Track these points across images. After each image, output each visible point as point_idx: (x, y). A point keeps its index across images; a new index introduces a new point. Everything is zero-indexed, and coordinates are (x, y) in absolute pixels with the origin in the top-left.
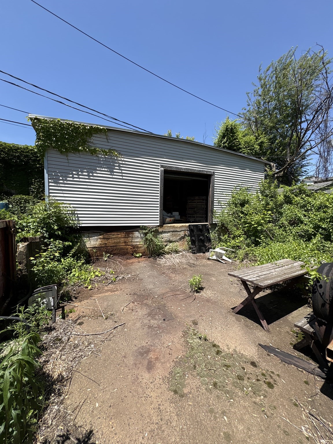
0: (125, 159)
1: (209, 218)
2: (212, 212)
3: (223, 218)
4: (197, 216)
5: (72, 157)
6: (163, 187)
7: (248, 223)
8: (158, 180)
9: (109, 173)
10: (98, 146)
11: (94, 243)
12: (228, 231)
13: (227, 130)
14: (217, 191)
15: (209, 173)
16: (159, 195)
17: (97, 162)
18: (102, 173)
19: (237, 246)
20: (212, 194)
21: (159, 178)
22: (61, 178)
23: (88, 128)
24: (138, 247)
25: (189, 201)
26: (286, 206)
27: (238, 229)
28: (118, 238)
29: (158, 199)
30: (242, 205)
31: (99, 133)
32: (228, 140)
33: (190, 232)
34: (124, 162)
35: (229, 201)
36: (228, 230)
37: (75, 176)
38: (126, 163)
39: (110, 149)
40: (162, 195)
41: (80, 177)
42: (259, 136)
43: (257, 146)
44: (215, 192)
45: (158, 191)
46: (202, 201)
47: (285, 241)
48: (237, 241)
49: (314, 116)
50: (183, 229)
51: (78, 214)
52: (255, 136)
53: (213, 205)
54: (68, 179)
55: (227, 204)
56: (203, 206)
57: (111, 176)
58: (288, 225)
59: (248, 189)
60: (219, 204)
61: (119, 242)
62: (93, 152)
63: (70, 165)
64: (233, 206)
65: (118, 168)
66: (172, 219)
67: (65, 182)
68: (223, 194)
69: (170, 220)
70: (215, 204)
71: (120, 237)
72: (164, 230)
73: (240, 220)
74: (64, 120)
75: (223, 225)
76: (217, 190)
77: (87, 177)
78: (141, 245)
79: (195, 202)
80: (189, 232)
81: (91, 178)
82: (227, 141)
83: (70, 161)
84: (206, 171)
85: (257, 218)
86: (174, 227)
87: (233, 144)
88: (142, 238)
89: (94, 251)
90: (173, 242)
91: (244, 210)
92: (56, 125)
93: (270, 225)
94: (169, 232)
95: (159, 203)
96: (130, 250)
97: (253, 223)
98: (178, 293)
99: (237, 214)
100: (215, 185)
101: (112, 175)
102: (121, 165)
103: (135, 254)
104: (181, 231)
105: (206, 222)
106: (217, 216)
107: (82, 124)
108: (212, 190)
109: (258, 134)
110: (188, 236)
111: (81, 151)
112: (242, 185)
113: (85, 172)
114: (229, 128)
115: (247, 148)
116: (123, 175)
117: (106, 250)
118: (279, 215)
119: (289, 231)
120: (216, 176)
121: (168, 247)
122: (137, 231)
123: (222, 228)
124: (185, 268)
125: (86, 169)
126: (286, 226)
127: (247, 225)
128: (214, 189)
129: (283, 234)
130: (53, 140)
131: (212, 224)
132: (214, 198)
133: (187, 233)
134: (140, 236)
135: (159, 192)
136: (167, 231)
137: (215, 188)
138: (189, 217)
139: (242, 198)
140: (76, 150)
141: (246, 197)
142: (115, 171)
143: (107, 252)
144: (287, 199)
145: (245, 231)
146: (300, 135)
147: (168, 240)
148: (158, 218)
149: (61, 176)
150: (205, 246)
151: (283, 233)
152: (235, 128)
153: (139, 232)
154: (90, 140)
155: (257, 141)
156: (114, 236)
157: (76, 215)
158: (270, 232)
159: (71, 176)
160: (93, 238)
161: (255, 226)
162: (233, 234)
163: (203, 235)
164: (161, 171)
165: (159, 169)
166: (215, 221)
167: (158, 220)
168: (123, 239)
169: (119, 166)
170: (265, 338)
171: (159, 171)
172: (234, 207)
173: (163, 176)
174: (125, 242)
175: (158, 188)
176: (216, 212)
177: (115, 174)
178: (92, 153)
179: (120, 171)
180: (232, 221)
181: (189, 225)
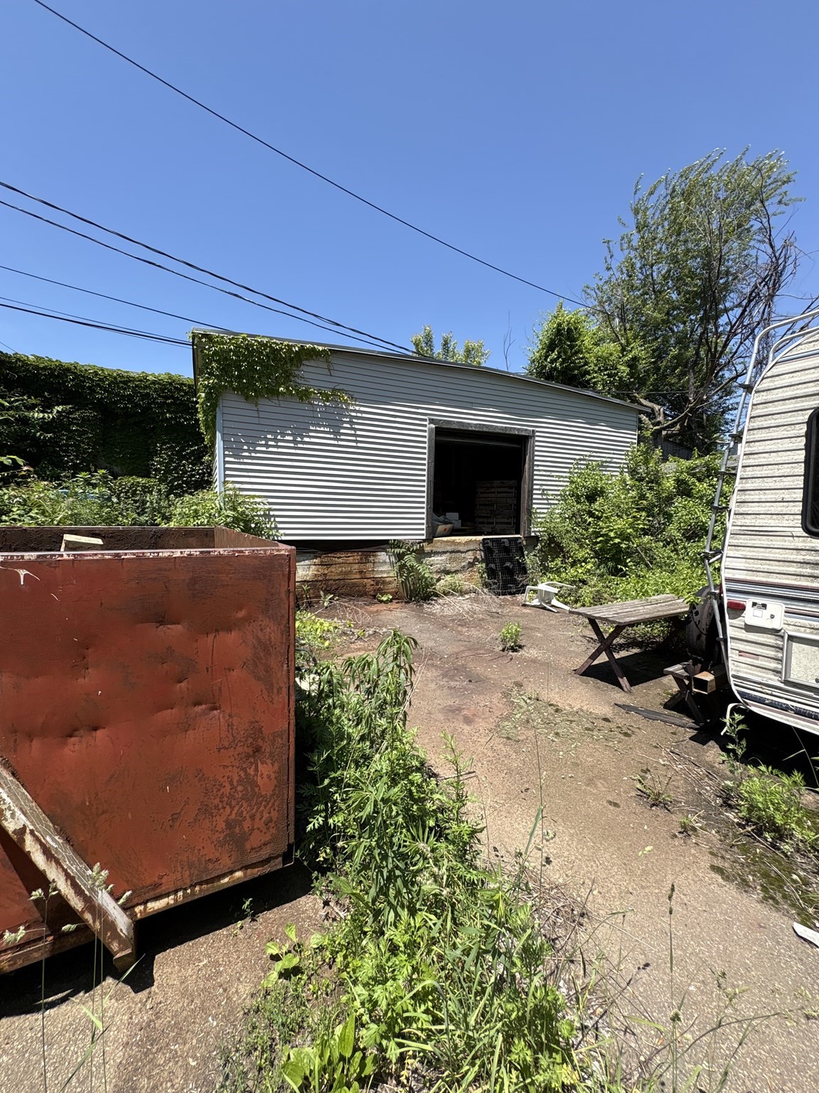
0: (362, 409)
1: (522, 524)
2: (530, 513)
3: (553, 525)
4: (499, 520)
5: (266, 405)
6: (433, 463)
7: (602, 536)
8: (424, 448)
9: (332, 436)
10: (313, 383)
11: (304, 573)
12: (563, 552)
13: (559, 331)
14: (539, 470)
15: (523, 433)
16: (425, 478)
17: (310, 414)
18: (319, 436)
19: (580, 581)
20: (529, 476)
21: (426, 445)
22: (245, 447)
23: (297, 349)
24: (384, 583)
25: (482, 490)
26: (679, 502)
27: (581, 546)
28: (346, 564)
29: (424, 486)
30: (591, 498)
31: (314, 357)
32: (562, 354)
33: (485, 554)
34: (359, 415)
35: (563, 490)
36: (562, 549)
37: (270, 443)
38: (364, 415)
39: (334, 390)
40: (432, 479)
41: (280, 444)
42: (628, 343)
43: (623, 368)
44: (535, 473)
45: (424, 470)
46: (507, 490)
47: (674, 571)
48: (580, 571)
49: (744, 311)
50: (472, 548)
51: (275, 516)
52: (621, 344)
53: (532, 499)
54: (258, 448)
55: (559, 497)
56: (510, 501)
57: (336, 442)
58: (680, 540)
59: (602, 466)
60: (544, 497)
61: (350, 572)
62: (304, 395)
63: (262, 421)
64: (571, 500)
65: (348, 426)
66: (449, 526)
67: (253, 454)
68: (553, 476)
69: (445, 530)
70: (534, 496)
71: (352, 561)
72: (434, 549)
73: (586, 530)
74: (255, 336)
75: (552, 539)
76: (540, 468)
77: (292, 445)
78: (391, 579)
79: (494, 493)
80: (483, 554)
81: (300, 446)
82: (558, 358)
83: (262, 415)
84: (518, 429)
85: (620, 524)
86: (453, 542)
87: (571, 363)
88: (392, 564)
89: (305, 588)
90: (453, 573)
91: (595, 509)
92: (240, 347)
93: (646, 539)
94: (445, 553)
95: (425, 494)
96: (369, 588)
97: (612, 534)
98: (482, 652)
99: (581, 516)
100: (536, 458)
101: (338, 440)
102: (355, 420)
103: (379, 595)
104: (467, 551)
105: (516, 534)
106: (539, 520)
107: (286, 343)
108: (529, 469)
109: (627, 340)
110: (483, 561)
111: (283, 393)
112: (590, 456)
113: (289, 435)
114: (564, 329)
115: (602, 371)
116: (358, 439)
117: (325, 586)
118: (665, 518)
119: (683, 551)
120: (537, 439)
121: (442, 582)
122: (384, 550)
123: (549, 545)
124: (483, 619)
125: (290, 428)
126: (679, 542)
127: (601, 538)
128: (534, 465)
129: (671, 557)
130: (233, 376)
131: (529, 538)
132: (533, 485)
133: (480, 555)
134: (388, 561)
135: (425, 473)
136: (440, 550)
137: (536, 463)
138: (480, 523)
139: (590, 484)
140: (273, 392)
141: (599, 482)
142: (342, 431)
143: (327, 592)
144: (683, 486)
145: (596, 552)
146: (716, 348)
147: (442, 568)
148: (423, 524)
149: (246, 443)
150: (515, 582)
151: (672, 554)
152: (576, 329)
153: (386, 552)
154: (297, 373)
155: (623, 356)
156: (340, 560)
157: (272, 519)
158: (646, 553)
159: (263, 442)
160: (302, 563)
161: (617, 541)
162: (572, 557)
163: (511, 560)
164: (430, 430)
165: (425, 426)
166: (534, 532)
167: (423, 529)
168: (356, 566)
169: (351, 422)
170: (624, 699)
171: (425, 431)
172: (575, 504)
173: (433, 441)
174: (361, 572)
175: (424, 465)
176: (536, 513)
177: (342, 437)
178: (301, 398)
179: (353, 432)
180: (570, 532)
181: (484, 539)
